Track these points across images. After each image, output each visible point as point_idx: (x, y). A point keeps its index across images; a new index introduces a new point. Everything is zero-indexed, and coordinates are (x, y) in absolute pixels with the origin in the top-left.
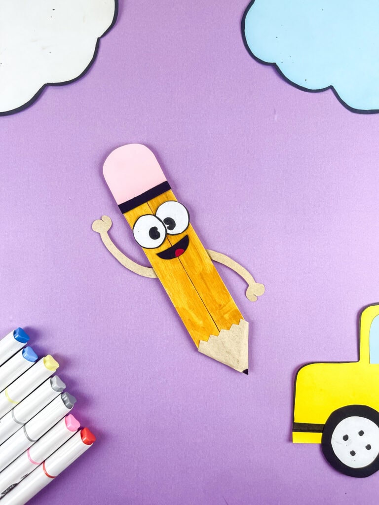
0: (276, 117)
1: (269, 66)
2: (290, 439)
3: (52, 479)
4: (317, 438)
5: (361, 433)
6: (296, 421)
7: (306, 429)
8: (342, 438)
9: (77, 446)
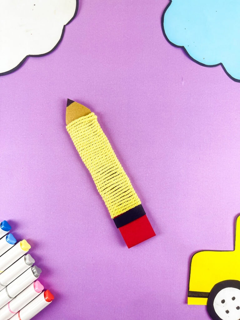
0: (183, 83)
1: (179, 49)
2: (186, 302)
4: (204, 301)
6: (190, 290)
7: (197, 295)
8: (221, 301)
9: (42, 302)
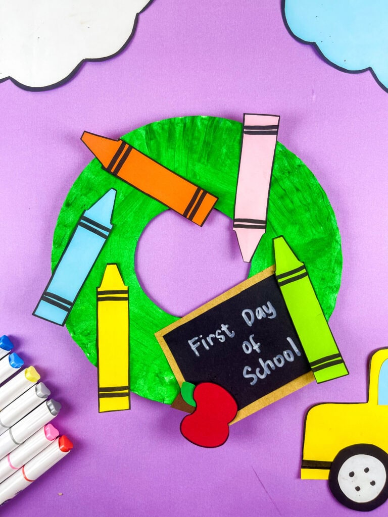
0: (314, 97)
1: (308, 46)
3: (30, 483)
4: (324, 474)
5: (367, 470)
6: (305, 458)
7: (315, 466)
8: (348, 474)
9: (55, 452)
